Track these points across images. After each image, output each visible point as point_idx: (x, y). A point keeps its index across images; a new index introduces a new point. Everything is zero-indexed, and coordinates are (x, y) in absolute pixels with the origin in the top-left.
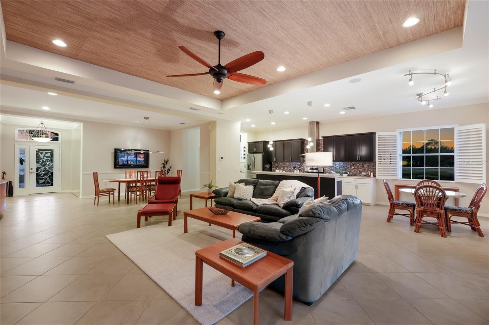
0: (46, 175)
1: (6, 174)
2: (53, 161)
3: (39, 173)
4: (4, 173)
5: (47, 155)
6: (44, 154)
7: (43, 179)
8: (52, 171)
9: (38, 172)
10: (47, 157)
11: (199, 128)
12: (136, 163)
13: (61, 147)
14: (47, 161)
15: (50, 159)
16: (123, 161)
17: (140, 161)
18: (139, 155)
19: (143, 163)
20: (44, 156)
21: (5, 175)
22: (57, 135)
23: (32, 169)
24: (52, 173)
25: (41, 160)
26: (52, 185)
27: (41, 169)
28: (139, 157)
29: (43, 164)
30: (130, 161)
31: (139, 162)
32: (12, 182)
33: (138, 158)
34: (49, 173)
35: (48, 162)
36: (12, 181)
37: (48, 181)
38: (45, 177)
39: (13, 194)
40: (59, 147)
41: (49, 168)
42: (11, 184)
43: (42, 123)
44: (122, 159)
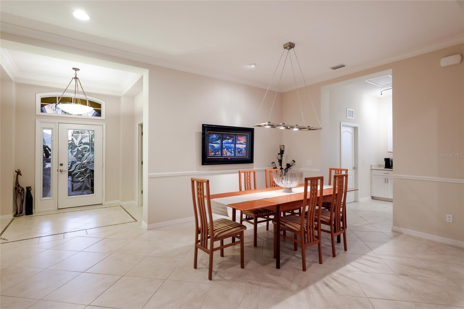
0: (83, 174)
1: (21, 175)
2: (93, 150)
3: (73, 171)
4: (18, 173)
5: (84, 141)
6: (79, 139)
7: (79, 181)
8: (91, 169)
9: (71, 170)
10: (85, 144)
11: (391, 71)
12: (235, 154)
13: (104, 126)
14: (84, 151)
15: (88, 147)
16: (215, 150)
17: (240, 150)
18: (239, 138)
19: (244, 154)
20: (81, 143)
21: (19, 175)
22: (99, 106)
23: (61, 165)
24: (92, 171)
25: (76, 149)
26: (92, 191)
27: (76, 164)
28: (238, 142)
29: (79, 156)
30: (225, 149)
31: (239, 153)
32: (31, 189)
33: (238, 144)
34: (88, 171)
35: (86, 152)
36: (30, 187)
37: (86, 186)
38: (82, 179)
39: (33, 210)
40: (102, 126)
41: (88, 163)
42: (30, 191)
43: (76, 78)
44: (213, 146)
